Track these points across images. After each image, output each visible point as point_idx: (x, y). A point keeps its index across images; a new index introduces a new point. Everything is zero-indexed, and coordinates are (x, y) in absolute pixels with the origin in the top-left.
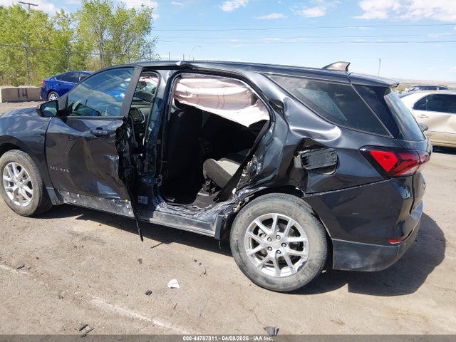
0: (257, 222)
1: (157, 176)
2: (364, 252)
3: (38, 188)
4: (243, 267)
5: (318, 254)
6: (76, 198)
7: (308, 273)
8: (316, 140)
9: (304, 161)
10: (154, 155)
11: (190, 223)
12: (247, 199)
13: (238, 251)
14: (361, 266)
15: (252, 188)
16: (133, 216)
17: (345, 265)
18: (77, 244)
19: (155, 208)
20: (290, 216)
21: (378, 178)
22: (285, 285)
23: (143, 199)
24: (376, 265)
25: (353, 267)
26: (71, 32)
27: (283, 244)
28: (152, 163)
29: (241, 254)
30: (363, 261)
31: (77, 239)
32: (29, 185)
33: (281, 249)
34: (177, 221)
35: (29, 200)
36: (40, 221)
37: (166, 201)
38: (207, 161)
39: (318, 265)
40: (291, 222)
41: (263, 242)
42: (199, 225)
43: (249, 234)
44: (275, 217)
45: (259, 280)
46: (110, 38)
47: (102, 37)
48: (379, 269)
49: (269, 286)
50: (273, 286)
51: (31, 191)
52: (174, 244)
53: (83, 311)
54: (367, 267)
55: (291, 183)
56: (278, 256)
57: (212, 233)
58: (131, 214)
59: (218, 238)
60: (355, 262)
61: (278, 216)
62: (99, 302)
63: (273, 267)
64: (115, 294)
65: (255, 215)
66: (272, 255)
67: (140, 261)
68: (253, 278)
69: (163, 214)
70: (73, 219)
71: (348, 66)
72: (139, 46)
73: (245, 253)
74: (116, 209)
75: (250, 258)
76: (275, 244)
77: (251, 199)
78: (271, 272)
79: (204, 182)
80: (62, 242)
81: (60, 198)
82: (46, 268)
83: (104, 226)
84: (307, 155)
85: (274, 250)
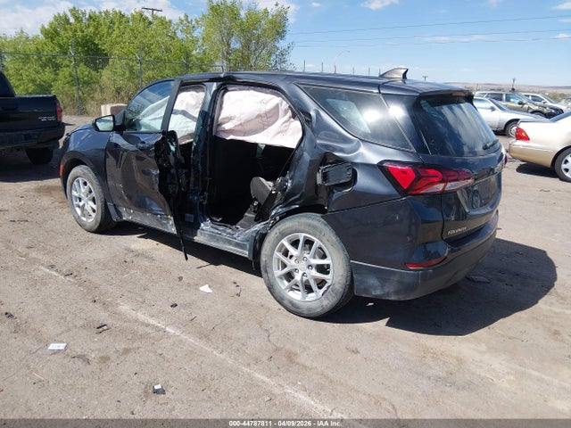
0: (285, 242)
1: (202, 194)
2: (383, 277)
3: (100, 204)
4: (271, 288)
5: (340, 278)
6: (131, 214)
7: (331, 298)
8: (337, 154)
9: (325, 177)
10: (198, 172)
11: (229, 242)
12: (278, 218)
13: (266, 271)
14: (382, 293)
15: (285, 207)
16: (175, 233)
17: (366, 290)
18: (128, 260)
19: (200, 225)
20: (315, 236)
21: (395, 195)
22: (309, 309)
23: (190, 217)
24: (397, 292)
25: (374, 293)
26: (195, 41)
27: (310, 266)
28: (197, 179)
29: (270, 275)
30: (382, 287)
31: (131, 255)
32: (94, 200)
33: (307, 271)
34: (218, 241)
35: (94, 215)
36: (103, 237)
37: (212, 220)
38: (254, 179)
39: (341, 290)
40: (317, 243)
41: (291, 263)
42: (237, 245)
43: (278, 255)
44: (301, 236)
45: (286, 302)
46: (238, 46)
47: (229, 45)
48: (402, 298)
49: (294, 310)
50: (299, 310)
51: (94, 207)
52: (223, 267)
53: (107, 314)
54: (388, 294)
55: (321, 202)
56: (305, 278)
57: (246, 253)
58: (173, 230)
59: (251, 258)
60: (376, 288)
61: (305, 237)
62: (125, 308)
63: (299, 290)
64: (142, 303)
65: (283, 235)
66: (298, 277)
67: (181, 278)
68: (280, 301)
69: (207, 233)
70: (135, 237)
71: (406, 72)
72: (270, 54)
73: (273, 275)
74: (162, 224)
75: (278, 280)
76: (302, 266)
77: (281, 219)
78: (296, 296)
79: (252, 203)
80: (115, 256)
81: (119, 214)
82: (90, 277)
83: (161, 245)
84: (327, 170)
85: (301, 273)
